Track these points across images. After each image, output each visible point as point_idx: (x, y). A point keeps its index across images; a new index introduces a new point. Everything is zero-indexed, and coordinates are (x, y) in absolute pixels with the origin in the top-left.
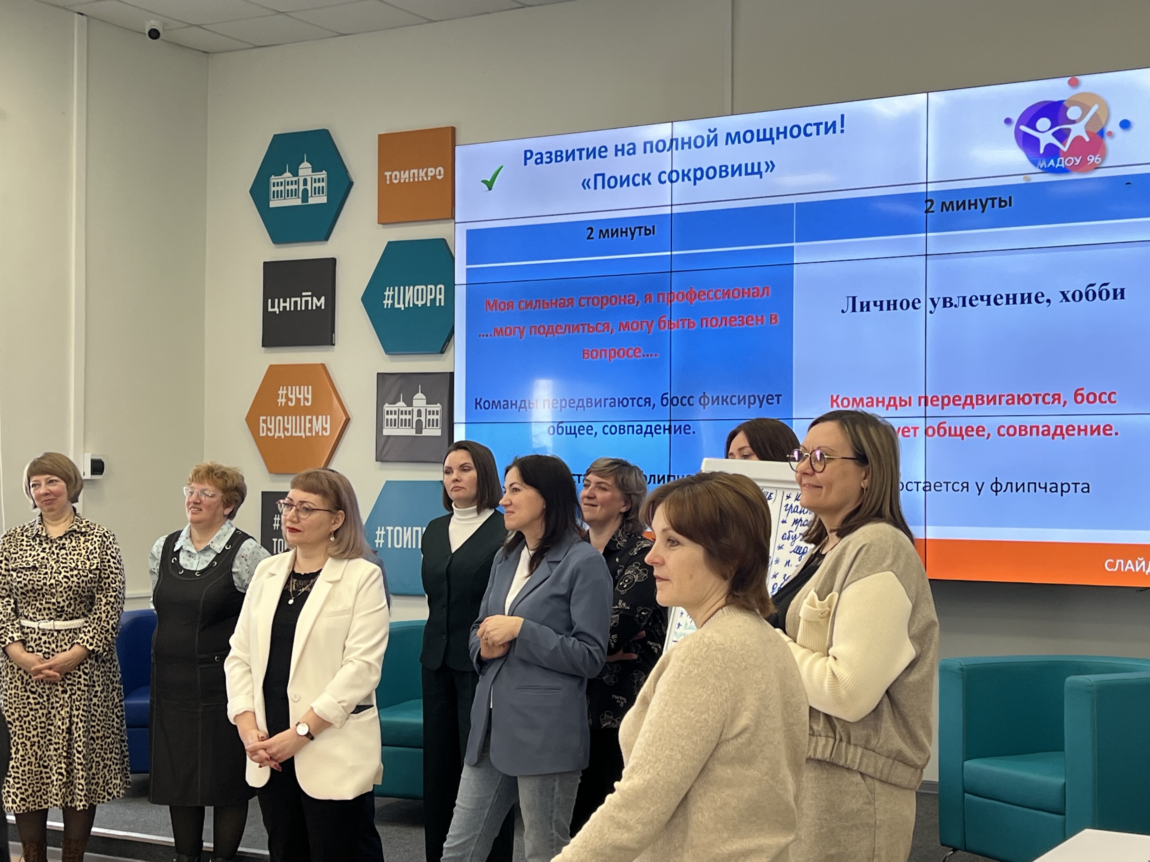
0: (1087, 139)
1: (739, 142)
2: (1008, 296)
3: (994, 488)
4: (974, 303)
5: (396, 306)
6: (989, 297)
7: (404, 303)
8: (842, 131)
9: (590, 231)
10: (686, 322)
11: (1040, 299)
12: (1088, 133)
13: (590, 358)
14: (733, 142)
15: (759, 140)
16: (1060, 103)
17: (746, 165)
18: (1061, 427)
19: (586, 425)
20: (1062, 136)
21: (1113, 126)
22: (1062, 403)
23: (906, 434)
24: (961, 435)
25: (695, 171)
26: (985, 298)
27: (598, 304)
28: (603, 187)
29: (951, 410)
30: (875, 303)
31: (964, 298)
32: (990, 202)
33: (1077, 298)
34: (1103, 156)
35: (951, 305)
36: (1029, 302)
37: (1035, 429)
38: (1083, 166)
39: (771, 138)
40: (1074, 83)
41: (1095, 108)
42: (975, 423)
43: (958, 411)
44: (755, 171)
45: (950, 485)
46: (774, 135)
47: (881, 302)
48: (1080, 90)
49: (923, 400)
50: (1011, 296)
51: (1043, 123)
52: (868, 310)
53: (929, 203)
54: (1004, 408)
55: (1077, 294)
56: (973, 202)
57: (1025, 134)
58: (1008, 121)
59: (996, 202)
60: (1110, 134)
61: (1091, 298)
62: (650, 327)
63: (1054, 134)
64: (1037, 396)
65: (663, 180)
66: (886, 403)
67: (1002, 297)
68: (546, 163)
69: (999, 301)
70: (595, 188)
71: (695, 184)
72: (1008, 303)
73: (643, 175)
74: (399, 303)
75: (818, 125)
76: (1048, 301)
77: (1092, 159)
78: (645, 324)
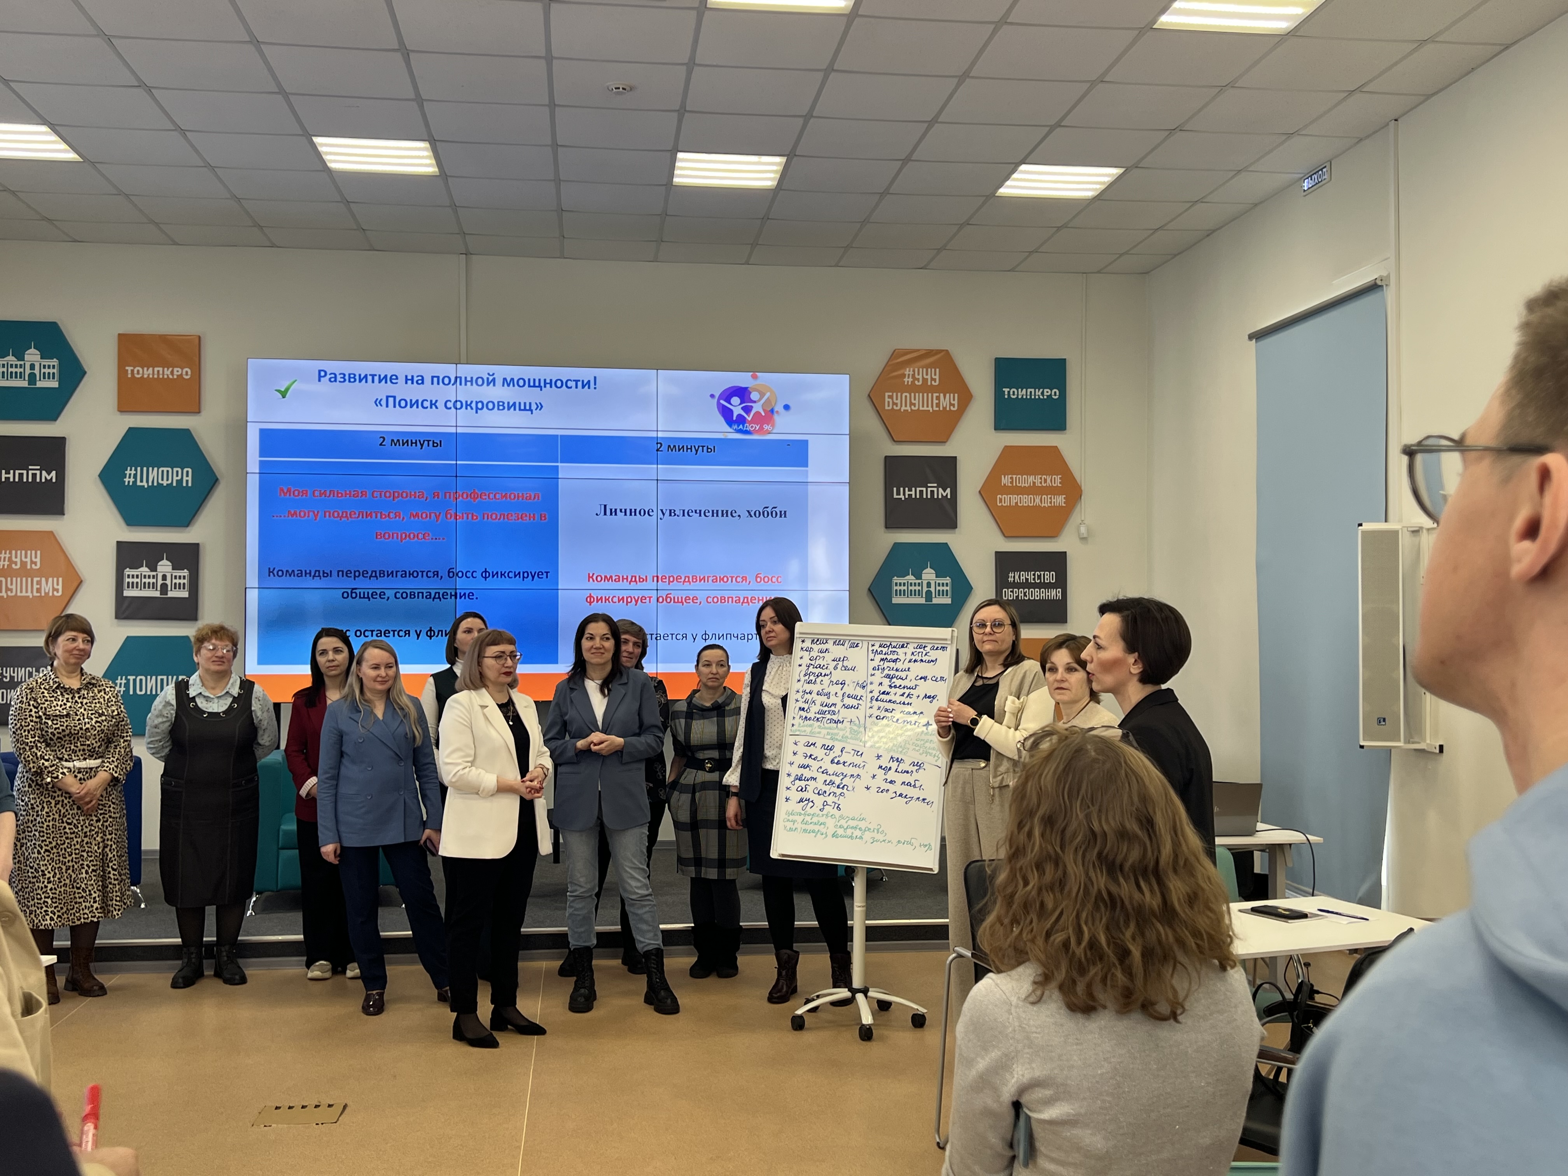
0: (763, 414)
1: (514, 386)
2: (713, 511)
3: (704, 637)
4: (690, 514)
5: (139, 483)
6: (700, 511)
7: (147, 481)
8: (595, 388)
9: (382, 439)
10: (470, 516)
11: (734, 515)
12: (764, 410)
13: (383, 539)
14: (509, 385)
15: (529, 386)
16: (746, 388)
17: (520, 403)
18: (747, 598)
19: (378, 592)
20: (747, 410)
21: (779, 408)
22: (748, 582)
23: (644, 601)
24: (682, 602)
25: (477, 403)
26: (698, 511)
27: (390, 497)
28: (395, 406)
29: (675, 585)
30: (621, 511)
31: (684, 511)
32: (701, 448)
33: (757, 515)
34: (773, 426)
35: (675, 515)
36: (727, 516)
37: (730, 599)
38: (761, 431)
39: (540, 386)
40: (755, 377)
41: (768, 394)
42: (691, 594)
43: (680, 586)
44: (527, 408)
45: (674, 636)
46: (542, 384)
47: (625, 510)
48: (758, 382)
49: (655, 578)
50: (715, 512)
51: (736, 400)
52: (616, 514)
53: (659, 445)
54: (710, 585)
55: (757, 512)
56: (689, 447)
57: (723, 406)
58: (712, 396)
59: (705, 448)
60: (777, 412)
61: (766, 515)
62: (437, 517)
63: (743, 408)
64: (732, 578)
65: (448, 406)
66: (629, 580)
67: (709, 512)
68: (340, 382)
69: (707, 514)
70: (387, 406)
71: (477, 412)
72: (713, 516)
73: (431, 401)
74: (142, 481)
75: (577, 381)
76: (739, 516)
77: (766, 427)
78: (433, 515)
